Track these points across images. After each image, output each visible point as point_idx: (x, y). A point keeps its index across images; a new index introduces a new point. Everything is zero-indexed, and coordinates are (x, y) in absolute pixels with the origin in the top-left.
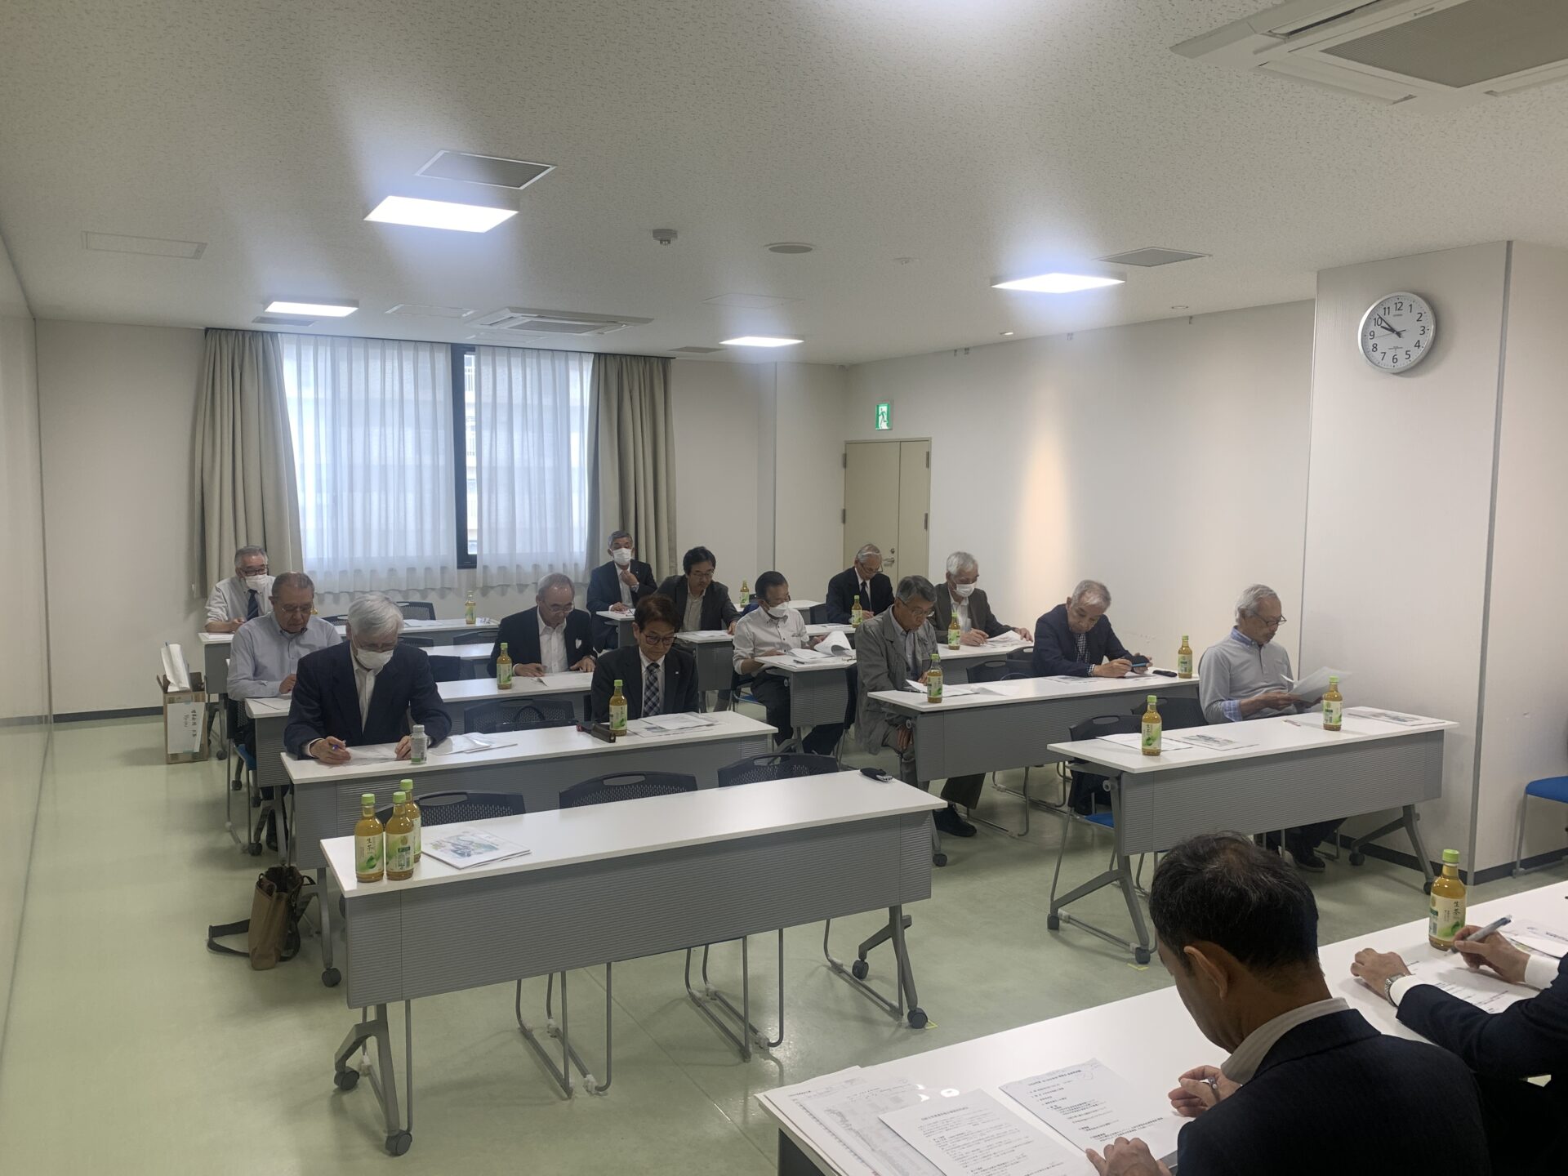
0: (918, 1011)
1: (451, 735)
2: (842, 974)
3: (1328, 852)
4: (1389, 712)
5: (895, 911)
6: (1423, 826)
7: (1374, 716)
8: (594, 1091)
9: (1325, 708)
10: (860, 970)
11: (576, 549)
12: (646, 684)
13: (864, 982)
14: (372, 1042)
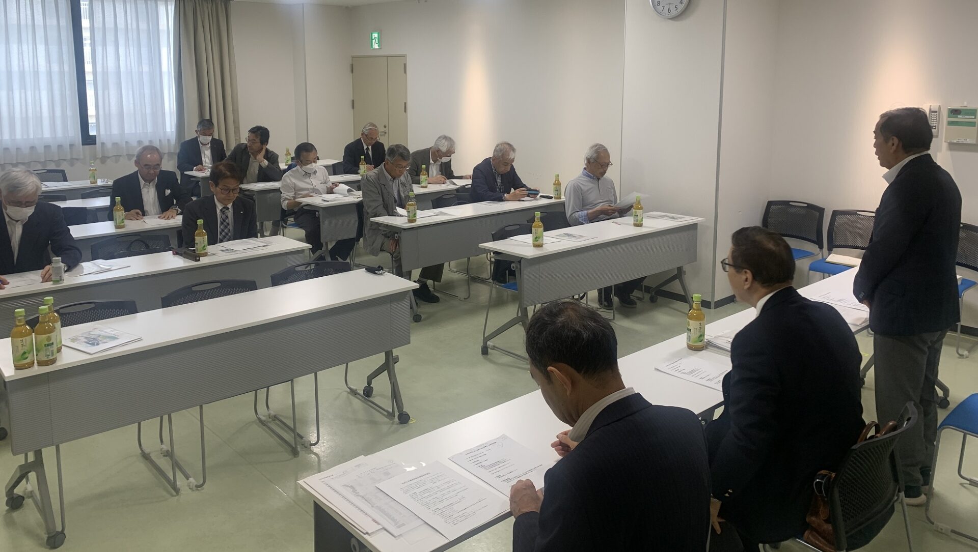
0: (404, 413)
1: (82, 262)
2: (357, 395)
3: (638, 296)
4: (669, 214)
5: (388, 354)
6: (687, 278)
7: (661, 217)
8: (194, 488)
9: (634, 214)
10: (368, 392)
11: (168, 130)
12: (220, 221)
13: (371, 399)
14: (32, 475)
